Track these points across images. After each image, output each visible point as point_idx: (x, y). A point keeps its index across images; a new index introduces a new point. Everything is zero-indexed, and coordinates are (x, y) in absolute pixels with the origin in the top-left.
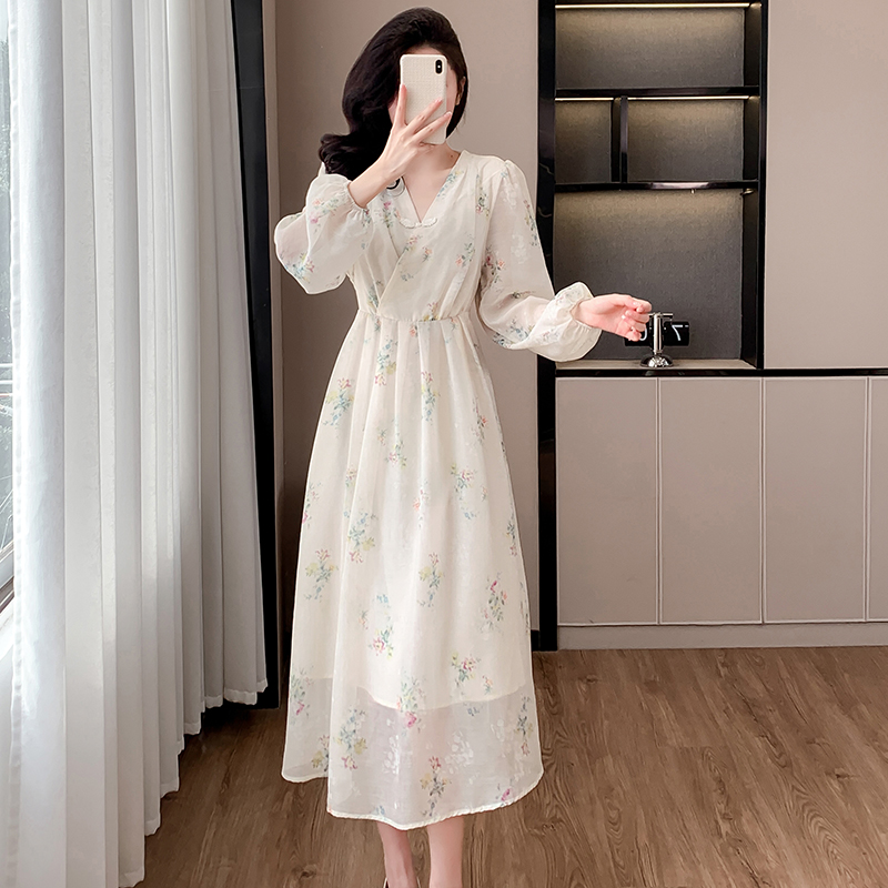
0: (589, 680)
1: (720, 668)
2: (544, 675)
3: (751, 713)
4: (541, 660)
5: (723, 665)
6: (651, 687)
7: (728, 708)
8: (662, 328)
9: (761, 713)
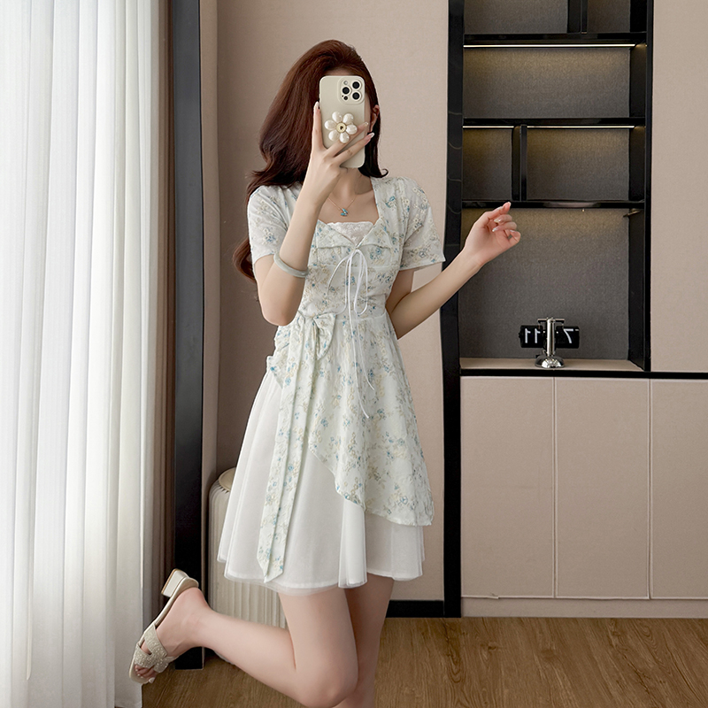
0: (490, 648)
1: (611, 637)
2: (448, 641)
3: (642, 683)
4: (444, 626)
5: (613, 634)
6: (549, 656)
7: (620, 678)
8: (555, 332)
9: (652, 684)
